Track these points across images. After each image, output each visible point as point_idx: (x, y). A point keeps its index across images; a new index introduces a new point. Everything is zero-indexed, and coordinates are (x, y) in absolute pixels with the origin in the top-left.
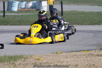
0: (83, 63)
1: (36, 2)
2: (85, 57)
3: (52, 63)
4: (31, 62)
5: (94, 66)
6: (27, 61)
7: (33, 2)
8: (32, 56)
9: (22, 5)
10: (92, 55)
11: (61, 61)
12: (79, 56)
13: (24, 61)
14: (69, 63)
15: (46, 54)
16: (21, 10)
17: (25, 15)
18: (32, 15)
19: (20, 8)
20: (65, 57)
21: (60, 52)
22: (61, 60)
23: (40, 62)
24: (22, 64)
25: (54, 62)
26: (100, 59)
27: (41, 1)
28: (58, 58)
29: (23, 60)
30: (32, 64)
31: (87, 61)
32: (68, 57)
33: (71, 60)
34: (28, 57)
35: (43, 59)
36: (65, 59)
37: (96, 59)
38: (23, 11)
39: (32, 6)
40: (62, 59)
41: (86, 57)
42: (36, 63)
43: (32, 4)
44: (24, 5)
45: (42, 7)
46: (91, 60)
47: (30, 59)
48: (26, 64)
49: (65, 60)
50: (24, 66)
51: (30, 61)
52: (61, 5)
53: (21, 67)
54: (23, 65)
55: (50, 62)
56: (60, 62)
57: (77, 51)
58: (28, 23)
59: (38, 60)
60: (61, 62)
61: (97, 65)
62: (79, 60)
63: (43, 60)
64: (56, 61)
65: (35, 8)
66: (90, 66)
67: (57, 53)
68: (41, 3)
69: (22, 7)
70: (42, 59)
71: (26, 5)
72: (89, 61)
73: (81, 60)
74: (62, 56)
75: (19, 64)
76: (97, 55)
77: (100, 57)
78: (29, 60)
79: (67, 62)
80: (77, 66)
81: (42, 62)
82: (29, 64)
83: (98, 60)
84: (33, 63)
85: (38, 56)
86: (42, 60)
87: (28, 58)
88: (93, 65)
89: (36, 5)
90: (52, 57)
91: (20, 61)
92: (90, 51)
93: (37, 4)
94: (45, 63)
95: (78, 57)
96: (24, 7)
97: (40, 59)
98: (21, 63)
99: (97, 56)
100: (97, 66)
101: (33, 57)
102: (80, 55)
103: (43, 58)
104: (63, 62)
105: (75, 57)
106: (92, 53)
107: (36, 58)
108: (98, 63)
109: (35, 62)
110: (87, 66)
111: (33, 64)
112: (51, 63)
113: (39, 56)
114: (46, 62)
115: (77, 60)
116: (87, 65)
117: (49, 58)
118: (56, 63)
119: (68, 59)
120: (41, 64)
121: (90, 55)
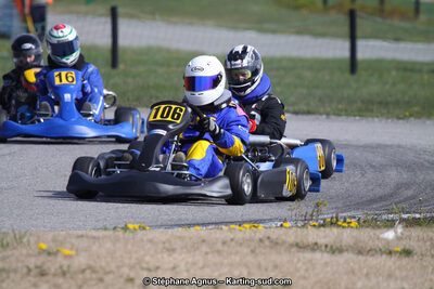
2: (246, 250)
4: (20, 265)
8: (25, 240)
10: (275, 244)
11: (147, 263)
12: (219, 246)
15: (80, 233)
20: (161, 246)
21: (137, 226)
22: (147, 258)
23: (61, 267)
25: (118, 267)
26: (310, 261)
28: (136, 252)
30: (25, 270)
32: (174, 250)
33: (190, 260)
34: (5, 242)
35: (73, 253)
36: (165, 255)
37: (295, 260)
40: (152, 257)
41: (253, 251)
42: (45, 267)
46: (276, 266)
47: (14, 248)
48: (3, 270)
49: (166, 260)
51: (17, 259)
52: (109, 20)
55: (101, 267)
56: (145, 266)
59: (49, 254)
60: (149, 270)
62: (226, 261)
63: (71, 256)
64: (127, 261)
67: (126, 229)
70: (67, 252)
72: (266, 270)
73: (231, 265)
74: (150, 241)
76: (297, 245)
77: (308, 255)
78: (10, 253)
79: (174, 268)
81: (69, 266)
82: (15, 271)
83: (304, 268)
84: (32, 266)
85: (50, 236)
86: (66, 257)
87: (8, 244)
92: (261, 227)
94: (83, 271)
95: (219, 252)
97: (58, 251)
99: (294, 249)
101: (28, 241)
102: (224, 243)
103: (71, 249)
104: (158, 268)
105: (204, 248)
106: (273, 237)
107: (44, 246)
108: (304, 278)
109: (39, 264)
111: (29, 270)
112: (108, 269)
113: (54, 240)
114: (84, 267)
115: (215, 264)
118: (125, 270)
119: (175, 255)
120: (64, 274)
121: (267, 243)
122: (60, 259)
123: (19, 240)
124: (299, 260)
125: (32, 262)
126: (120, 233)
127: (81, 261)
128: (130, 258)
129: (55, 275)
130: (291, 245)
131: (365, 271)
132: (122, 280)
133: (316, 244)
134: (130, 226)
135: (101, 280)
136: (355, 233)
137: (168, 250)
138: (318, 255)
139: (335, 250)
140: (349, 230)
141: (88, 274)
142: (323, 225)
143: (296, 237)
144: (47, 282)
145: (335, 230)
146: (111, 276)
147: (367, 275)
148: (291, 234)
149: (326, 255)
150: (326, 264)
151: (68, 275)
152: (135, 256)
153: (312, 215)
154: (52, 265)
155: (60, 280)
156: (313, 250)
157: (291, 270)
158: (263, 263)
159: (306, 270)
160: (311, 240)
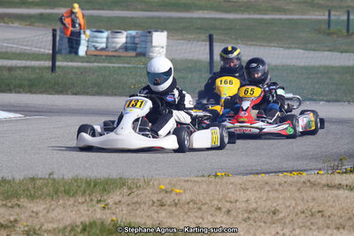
0: (291, 207)
1: (137, 33)
2: (295, 189)
3: (205, 204)
4: (148, 199)
5: (323, 216)
7: (129, 34)
9: (99, 40)
10: (313, 185)
11: (230, 198)
12: (277, 186)
13: (129, 195)
14: (254, 205)
15: (186, 178)
16: (97, 53)
17: (109, 67)
18: (129, 68)
19: (93, 49)
20: (238, 186)
21: (223, 174)
22: (230, 195)
23: (174, 200)
24: (124, 203)
25: (211, 201)
26: (336, 195)
27: (150, 32)
28: (222, 190)
29: (125, 190)
30: (151, 202)
31: (301, 202)
32: (247, 189)
33: (258, 196)
34: (138, 185)
35: (181, 191)
36: (242, 193)
37: (326, 195)
38: (101, 56)
39: (126, 43)
40: (233, 193)
41: (299, 190)
42: (164, 201)
43: (127, 37)
44: (105, 40)
45: (152, 47)
46: (314, 199)
47: (144, 188)
48: (137, 202)
49: (242, 196)
50: (129, 208)
51: (146, 196)
52: (207, 44)
53: (122, 210)
54: (128, 205)
55: (200, 200)
56: (228, 199)
57: (268, 173)
58: (120, 90)
59: (167, 192)
60: (231, 202)
61: (329, 214)
62: (281, 196)
63: (180, 193)
64: (216, 197)
65: (134, 49)
66: (312, 215)
67: (216, 176)
69: (97, 45)
70: (178, 191)
71: (110, 40)
72: (308, 201)
73: (285, 198)
74: (232, 183)
75: (116, 204)
76: (328, 185)
77: (335, 192)
78: (141, 192)
79: (247, 201)
80: (274, 214)
81: (179, 200)
82: (145, 203)
83: (332, 200)
84: (155, 200)
85: (167, 181)
86: (177, 194)
88: (319, 212)
89: (137, 40)
90: (204, 186)
91: (118, 193)
92: (304, 174)
93: (138, 37)
94: (188, 203)
95: (276, 190)
96: (104, 45)
97: (172, 191)
98: (123, 200)
99: (326, 188)
100: (329, 217)
101: (153, 184)
102: (280, 184)
103: (181, 189)
104: (237, 201)
105: (267, 188)
106: (312, 180)
107: (163, 187)
108: (333, 207)
109: (160, 198)
110: (303, 215)
111: (154, 203)
113: (170, 183)
114: (189, 200)
115: (274, 198)
116: (303, 212)
117: (195, 188)
118: (215, 202)
119: (248, 193)
120: (176, 205)
121: (308, 184)
122: (173, 195)
123: (147, 183)
124: (329, 195)
125: (155, 198)
126: (212, 178)
127: (187, 197)
129: (169, 206)
130: (324, 186)
132: (214, 209)
133: (340, 184)
134: (219, 174)
135: (200, 209)
138: (341, 192)
139: (352, 188)
141: (191, 205)
142: (343, 173)
143: (327, 180)
144: (165, 210)
145: (353, 176)
146: (206, 206)
148: (324, 178)
149: (346, 191)
150: (347, 197)
151: (178, 206)
152: (221, 193)
153: (338, 166)
154: (168, 200)
155: (174, 209)
156: (338, 188)
157: (324, 201)
158: (305, 197)
159: (334, 201)
160: (337, 182)
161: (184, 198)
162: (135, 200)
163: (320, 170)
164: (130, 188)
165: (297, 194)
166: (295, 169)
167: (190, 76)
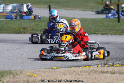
0: (86, 82)
1: (17, 5)
4: (22, 80)
6: (17, 78)
7: (13, 6)
10: (95, 72)
11: (58, 78)
12: (79, 73)
13: (13, 78)
20: (62, 73)
21: (55, 68)
22: (58, 77)
23: (33, 80)
24: (11, 82)
26: (106, 76)
27: (22, 5)
28: (55, 75)
29: (11, 76)
30: (23, 81)
31: (90, 80)
32: (66, 74)
33: (71, 77)
34: (17, 73)
36: (63, 76)
39: (12, 9)
40: (60, 76)
41: (89, 74)
42: (29, 80)
43: (12, 7)
44: (2, 8)
46: (95, 78)
47: (20, 75)
51: (21, 78)
58: (9, 31)
59: (30, 76)
62: (81, 77)
63: (36, 77)
67: (52, 69)
68: (23, 6)
70: (35, 76)
71: (4, 8)
72: (93, 79)
74: (59, 72)
75: (7, 82)
76: (102, 72)
77: (105, 75)
82: (20, 81)
83: (104, 78)
84: (25, 80)
86: (35, 77)
87: (18, 74)
90: (47, 73)
91: (8, 77)
92: (92, 67)
93: (17, 7)
95: (79, 74)
96: (2, 11)
97: (32, 75)
101: (24, 73)
102: (81, 72)
103: (36, 75)
104: (61, 79)
105: (75, 73)
106: (95, 70)
107: (28, 74)
109: (27, 79)
111: (24, 81)
113: (31, 72)
117: (43, 74)
119: (66, 76)
121: (93, 71)
122: (33, 77)
123: (21, 72)
124: (102, 76)
126: (50, 70)
128: (53, 77)
129: (31, 82)
130: (100, 72)
131: (121, 79)
133: (107, 71)
134: (53, 68)
136: (119, 68)
137: (64, 74)
138: (108, 75)
139: (113, 73)
140: (117, 67)
142: (110, 66)
143: (101, 70)
145: (113, 67)
147: (122, 80)
148: (100, 69)
149: (110, 74)
150: (110, 77)
153: (106, 63)
154: (31, 80)
156: (106, 73)
157: (100, 79)
158: (92, 77)
159: (105, 79)
160: (106, 70)
161: (38, 79)
162: (16, 80)
163: (98, 65)
164: (14, 75)
165: (88, 76)
166: (87, 65)
167: (40, 24)
